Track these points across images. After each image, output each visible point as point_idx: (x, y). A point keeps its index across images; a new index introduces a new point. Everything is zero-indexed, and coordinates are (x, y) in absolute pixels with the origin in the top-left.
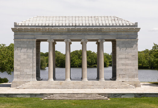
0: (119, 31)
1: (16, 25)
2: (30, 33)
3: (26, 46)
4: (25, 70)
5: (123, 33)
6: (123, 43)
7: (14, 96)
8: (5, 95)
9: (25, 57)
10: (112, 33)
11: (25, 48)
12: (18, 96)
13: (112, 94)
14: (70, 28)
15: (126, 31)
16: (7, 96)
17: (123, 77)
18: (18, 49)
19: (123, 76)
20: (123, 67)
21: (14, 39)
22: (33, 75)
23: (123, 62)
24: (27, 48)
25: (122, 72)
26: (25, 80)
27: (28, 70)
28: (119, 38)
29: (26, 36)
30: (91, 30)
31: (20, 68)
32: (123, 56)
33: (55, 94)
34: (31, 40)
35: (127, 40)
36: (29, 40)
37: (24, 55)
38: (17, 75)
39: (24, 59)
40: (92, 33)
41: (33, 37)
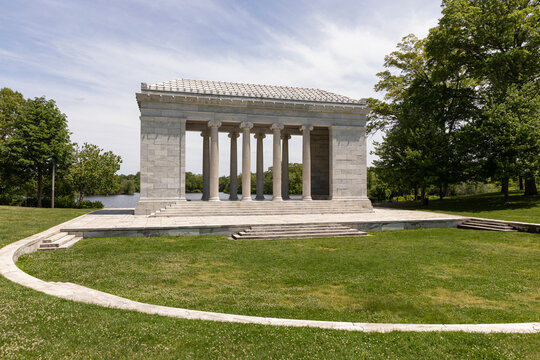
0: (337, 112)
1: (144, 87)
2: (175, 106)
3: (166, 131)
4: (165, 180)
5: (343, 116)
6: (343, 133)
7: (161, 232)
8: (140, 231)
9: (165, 153)
10: (325, 115)
11: (165, 135)
12: (171, 233)
13: (365, 223)
14: (254, 100)
15: (348, 112)
16: (145, 234)
17: (343, 194)
18: (150, 136)
19: (343, 191)
20: (344, 176)
21: (142, 115)
22: (180, 190)
23: (343, 166)
24: (169, 135)
25: (342, 186)
26: (164, 199)
27: (170, 180)
28: (337, 124)
29: (165, 113)
30: (290, 107)
31: (153, 176)
32: (344, 157)
33: (254, 225)
34: (176, 120)
35: (350, 128)
36: (171, 120)
37: (163, 149)
38: (147, 190)
39: (163, 158)
40: (291, 113)
41: (181, 114)
